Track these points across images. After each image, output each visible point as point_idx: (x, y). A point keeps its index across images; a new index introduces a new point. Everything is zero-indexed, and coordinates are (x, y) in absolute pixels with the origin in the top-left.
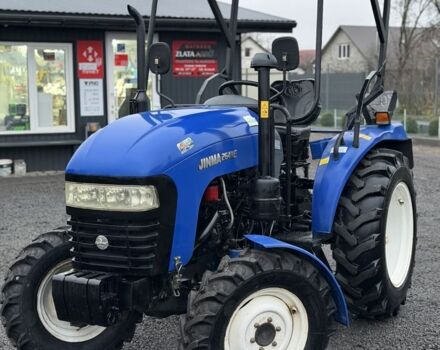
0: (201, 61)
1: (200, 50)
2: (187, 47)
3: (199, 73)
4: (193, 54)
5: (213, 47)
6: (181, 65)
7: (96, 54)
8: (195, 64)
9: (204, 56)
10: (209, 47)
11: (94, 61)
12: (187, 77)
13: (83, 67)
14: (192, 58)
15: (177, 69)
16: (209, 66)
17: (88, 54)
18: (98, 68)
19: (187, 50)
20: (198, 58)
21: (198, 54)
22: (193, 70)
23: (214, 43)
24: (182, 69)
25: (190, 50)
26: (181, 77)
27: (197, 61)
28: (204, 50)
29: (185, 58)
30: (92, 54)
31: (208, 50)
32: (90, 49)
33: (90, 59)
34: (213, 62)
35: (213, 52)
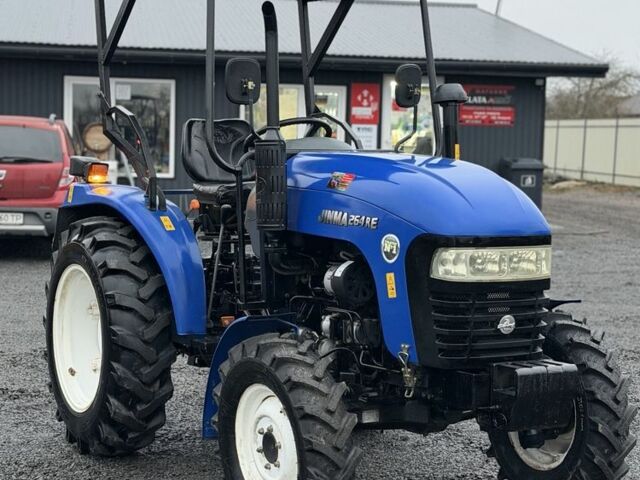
0: (494, 108)
1: (494, 96)
2: (478, 92)
3: (491, 121)
4: (484, 100)
5: (509, 93)
6: (470, 112)
7: (371, 98)
8: (486, 111)
9: (499, 102)
10: (505, 92)
11: (369, 106)
12: (476, 126)
13: (356, 111)
14: (483, 105)
15: (465, 117)
16: (503, 114)
17: (363, 98)
18: (373, 113)
19: (477, 95)
20: (491, 105)
21: (492, 100)
22: (484, 117)
23: (513, 88)
24: (471, 117)
25: (482, 95)
26: (469, 126)
27: (489, 108)
28: (498, 95)
29: (475, 104)
30: (368, 98)
31: (503, 96)
32: (366, 93)
33: (365, 103)
34: (509, 109)
35: (509, 98)
